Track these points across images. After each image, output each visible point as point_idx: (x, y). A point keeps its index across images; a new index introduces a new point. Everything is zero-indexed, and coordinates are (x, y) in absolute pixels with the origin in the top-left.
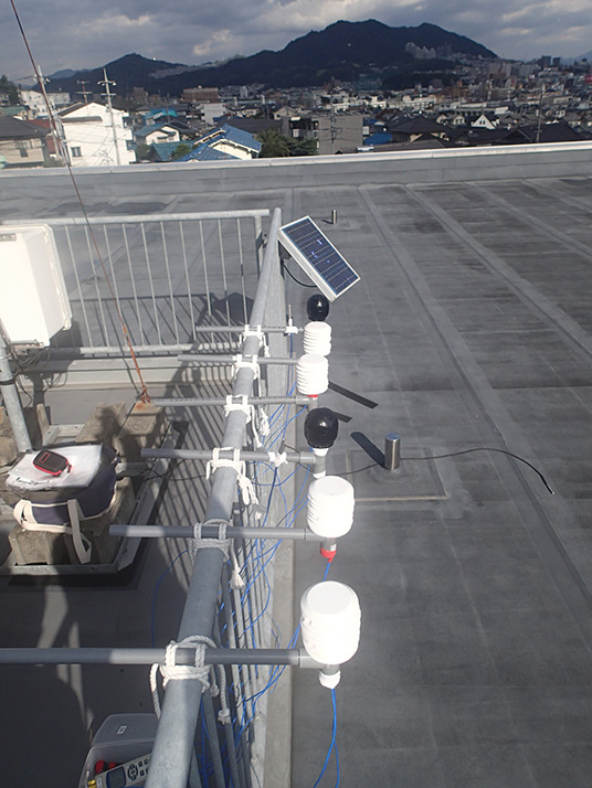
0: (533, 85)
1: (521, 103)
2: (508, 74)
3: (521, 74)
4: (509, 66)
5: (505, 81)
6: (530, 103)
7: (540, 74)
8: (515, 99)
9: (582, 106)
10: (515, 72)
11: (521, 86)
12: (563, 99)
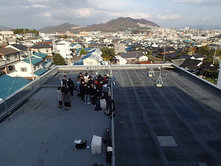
0: (169, 34)
1: (166, 39)
4: (163, 29)
5: (162, 33)
7: (171, 31)
10: (165, 31)
11: (166, 35)
12: (176, 38)
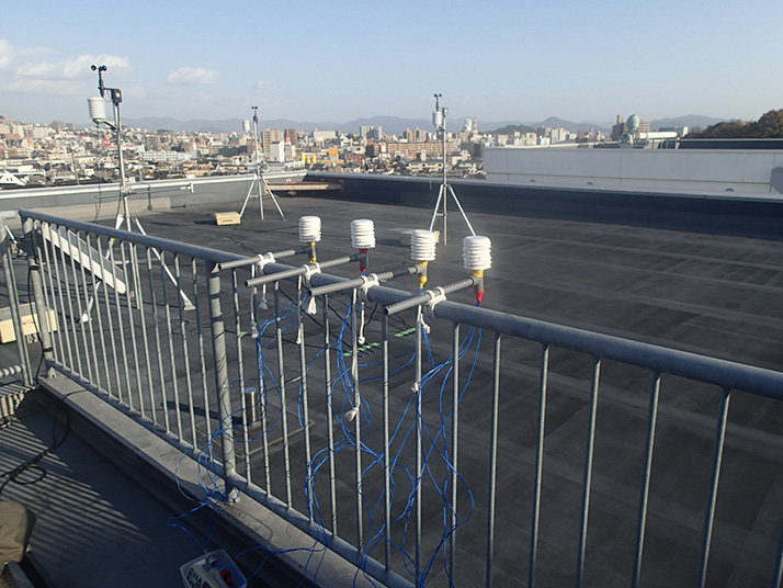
0: (53, 146)
1: (46, 162)
2: (22, 136)
3: (36, 135)
4: (20, 128)
5: (20, 141)
6: (55, 162)
7: (57, 136)
8: (37, 159)
9: (107, 166)
10: (28, 134)
11: (39, 147)
12: (87, 159)
